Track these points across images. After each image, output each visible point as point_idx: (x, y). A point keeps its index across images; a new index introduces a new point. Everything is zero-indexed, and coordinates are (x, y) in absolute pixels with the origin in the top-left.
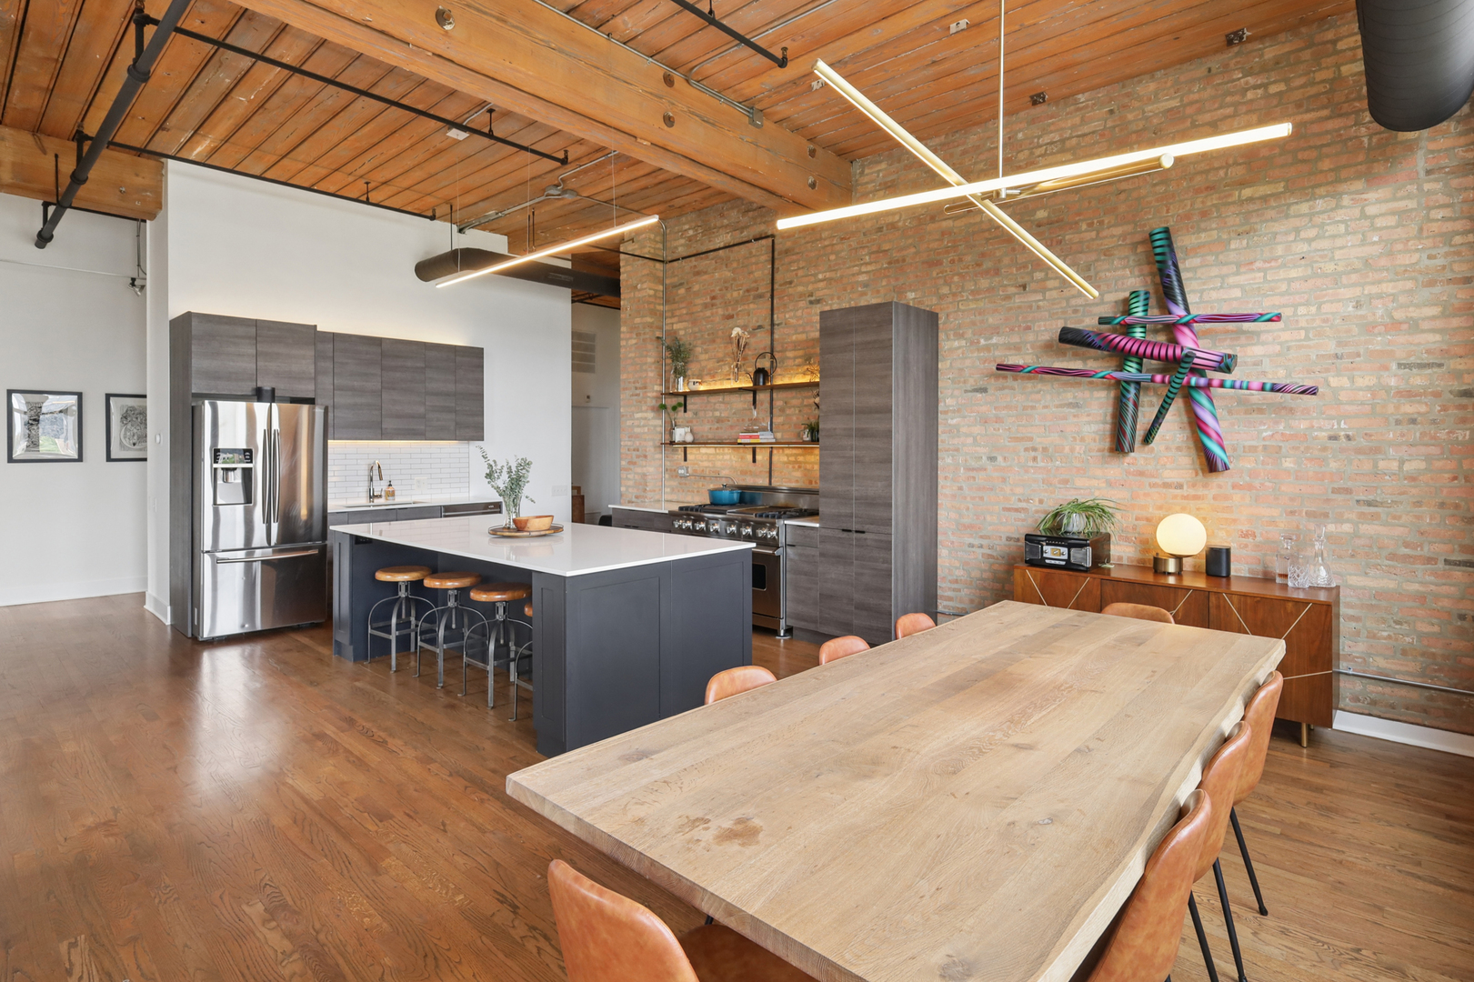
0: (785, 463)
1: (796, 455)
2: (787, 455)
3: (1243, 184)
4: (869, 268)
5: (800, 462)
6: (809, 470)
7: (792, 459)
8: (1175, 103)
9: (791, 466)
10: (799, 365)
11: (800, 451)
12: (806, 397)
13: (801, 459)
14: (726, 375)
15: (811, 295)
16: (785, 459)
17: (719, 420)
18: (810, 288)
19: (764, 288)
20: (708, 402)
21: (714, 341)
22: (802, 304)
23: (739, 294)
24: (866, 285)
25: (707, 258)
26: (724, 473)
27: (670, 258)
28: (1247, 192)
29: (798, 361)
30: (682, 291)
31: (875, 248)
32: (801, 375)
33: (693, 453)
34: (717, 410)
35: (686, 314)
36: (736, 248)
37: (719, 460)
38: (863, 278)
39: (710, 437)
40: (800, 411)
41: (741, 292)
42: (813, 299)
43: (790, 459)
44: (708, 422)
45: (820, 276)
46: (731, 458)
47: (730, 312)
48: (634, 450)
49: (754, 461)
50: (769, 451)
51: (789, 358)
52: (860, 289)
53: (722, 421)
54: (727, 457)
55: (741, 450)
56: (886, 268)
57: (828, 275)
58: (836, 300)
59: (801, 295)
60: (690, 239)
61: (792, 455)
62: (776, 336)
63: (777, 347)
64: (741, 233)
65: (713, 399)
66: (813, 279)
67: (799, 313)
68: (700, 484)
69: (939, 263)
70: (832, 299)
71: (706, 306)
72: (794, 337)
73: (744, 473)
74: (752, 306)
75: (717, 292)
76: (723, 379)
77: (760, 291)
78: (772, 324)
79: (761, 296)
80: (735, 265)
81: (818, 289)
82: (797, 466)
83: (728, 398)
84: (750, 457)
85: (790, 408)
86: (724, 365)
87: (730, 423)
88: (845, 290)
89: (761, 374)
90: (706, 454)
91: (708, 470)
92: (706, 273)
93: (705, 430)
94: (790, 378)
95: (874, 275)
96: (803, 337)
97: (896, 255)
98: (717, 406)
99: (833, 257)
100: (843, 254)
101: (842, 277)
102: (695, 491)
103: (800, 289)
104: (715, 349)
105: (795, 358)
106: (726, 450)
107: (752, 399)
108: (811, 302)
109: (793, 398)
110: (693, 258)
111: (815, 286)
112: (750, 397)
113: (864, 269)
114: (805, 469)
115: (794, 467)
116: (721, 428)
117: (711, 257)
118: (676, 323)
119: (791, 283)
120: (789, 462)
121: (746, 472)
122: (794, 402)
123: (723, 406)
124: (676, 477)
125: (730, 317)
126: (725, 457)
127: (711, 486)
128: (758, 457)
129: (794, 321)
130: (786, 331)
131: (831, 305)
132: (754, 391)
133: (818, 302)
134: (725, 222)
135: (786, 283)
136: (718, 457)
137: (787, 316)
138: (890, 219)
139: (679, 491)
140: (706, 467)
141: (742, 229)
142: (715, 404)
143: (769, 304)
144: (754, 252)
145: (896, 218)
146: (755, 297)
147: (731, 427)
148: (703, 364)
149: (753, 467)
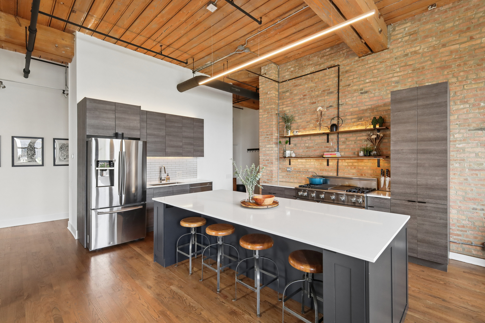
0: (346, 166)
1: (353, 163)
2: (347, 163)
4: (399, 74)
5: (355, 166)
6: (361, 169)
7: (351, 164)
9: (349, 168)
10: (354, 122)
11: (355, 161)
12: (358, 136)
13: (356, 164)
14: (312, 128)
16: (346, 164)
17: (308, 147)
18: (361, 87)
19: (334, 89)
20: (302, 140)
21: (305, 114)
22: (355, 94)
23: (319, 93)
25: (301, 79)
26: (310, 170)
27: (281, 81)
29: (353, 120)
30: (288, 94)
31: (403, 64)
32: (355, 127)
33: (293, 162)
34: (307, 143)
35: (290, 103)
36: (317, 73)
37: (308, 164)
38: (394, 79)
39: (303, 155)
40: (355, 143)
41: (320, 92)
42: (363, 91)
43: (349, 164)
44: (302, 148)
45: (367, 81)
46: (314, 164)
47: (314, 100)
48: (266, 160)
49: (328, 165)
50: (337, 161)
51: (348, 119)
52: (393, 84)
53: (310, 148)
54: (313, 163)
55: (320, 160)
56: (411, 73)
57: (372, 80)
58: (377, 91)
59: (355, 91)
60: (292, 72)
61: (350, 162)
62: (340, 110)
63: (341, 115)
64: (320, 66)
65: (305, 139)
66: (363, 82)
67: (355, 98)
68: (298, 175)
69: (449, 67)
70: (375, 91)
71: (300, 99)
72: (351, 110)
73: (322, 170)
74: (326, 97)
75: (306, 92)
76: (310, 130)
77: (331, 90)
78: (338, 105)
79: (332, 93)
80: (316, 80)
81: (366, 87)
82: (353, 167)
83: (313, 138)
84: (326, 163)
85: (349, 141)
86: (311, 124)
87: (314, 149)
88: (383, 85)
89: (334, 127)
90: (301, 162)
91: (302, 169)
92: (300, 85)
93: (301, 152)
94: (349, 128)
95: (403, 77)
96: (357, 109)
97: (417, 66)
98: (307, 141)
99: (375, 71)
100: (382, 69)
101: (381, 80)
102: (295, 178)
103: (355, 88)
104: (305, 117)
105: (352, 119)
106: (312, 160)
107: (326, 138)
108: (362, 93)
109: (351, 137)
110: (294, 80)
111: (364, 85)
113: (395, 75)
114: (359, 169)
115: (351, 168)
116: (309, 151)
117: (303, 78)
118: (285, 107)
119: (349, 85)
120: (349, 166)
121: (323, 170)
122: (351, 139)
123: (310, 142)
124: (285, 171)
125: (315, 103)
126: (311, 163)
127: (304, 175)
128: (330, 163)
129: (351, 102)
130: (346, 107)
131: (374, 93)
132: (328, 134)
133: (366, 92)
134: (311, 62)
135: (346, 86)
136: (307, 163)
137: (347, 100)
138: (413, 49)
139: (286, 177)
140: (301, 168)
141: (320, 65)
142: (306, 141)
143: (336, 96)
144: (327, 74)
145: (418, 48)
146: (328, 93)
147: (315, 150)
148: (299, 124)
149: (327, 168)
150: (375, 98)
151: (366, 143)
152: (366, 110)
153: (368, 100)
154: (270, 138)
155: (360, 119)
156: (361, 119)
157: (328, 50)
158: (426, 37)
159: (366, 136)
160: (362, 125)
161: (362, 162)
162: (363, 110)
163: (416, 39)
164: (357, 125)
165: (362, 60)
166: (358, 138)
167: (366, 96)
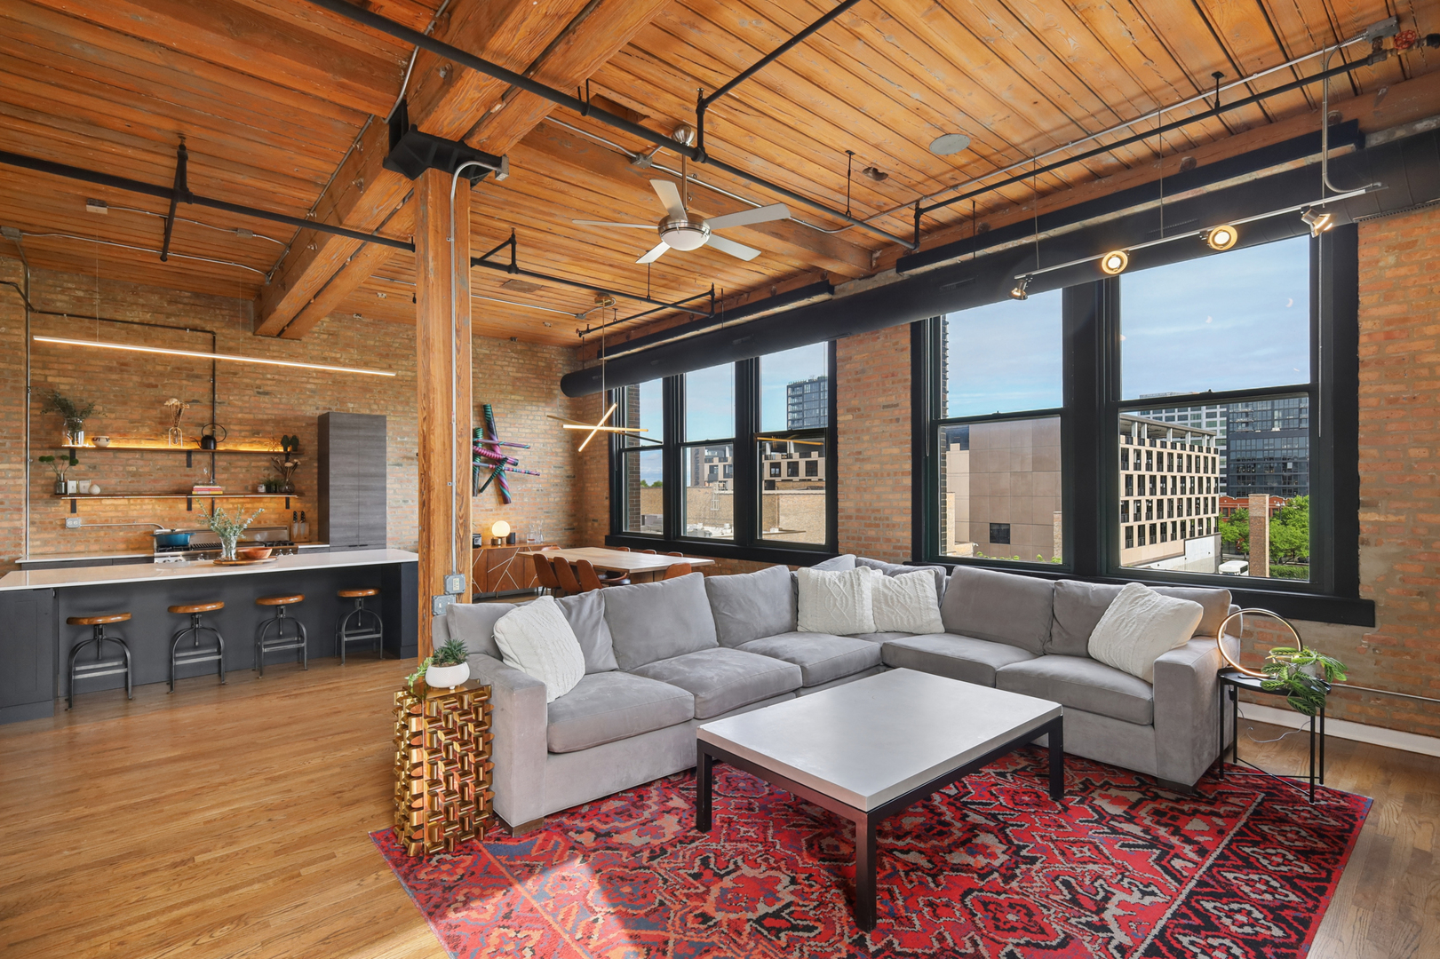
1: (244, 503)
2: (232, 503)
3: (512, 393)
4: (316, 381)
6: (257, 513)
10: (245, 437)
11: (248, 499)
12: (253, 460)
13: (249, 506)
15: (259, 387)
16: (231, 506)
17: (134, 474)
18: (258, 382)
19: (202, 370)
20: (115, 457)
21: (125, 403)
22: (248, 392)
23: (166, 369)
24: (312, 391)
26: (141, 522)
27: (39, 308)
28: (513, 397)
29: (243, 434)
32: (247, 444)
33: (83, 506)
34: (131, 465)
35: (74, 370)
36: (160, 328)
37: (134, 510)
38: (309, 386)
39: (120, 489)
40: (249, 470)
41: (169, 368)
42: (261, 390)
44: (116, 475)
45: (269, 376)
46: (153, 509)
47: (152, 380)
49: (189, 508)
50: (210, 501)
51: (234, 430)
53: (140, 476)
54: (150, 507)
55: (170, 501)
56: (330, 384)
57: (277, 377)
58: (284, 396)
59: (248, 386)
60: (79, 299)
61: (237, 503)
62: (217, 411)
63: (218, 420)
65: (124, 456)
66: (261, 376)
67: (246, 398)
68: (102, 533)
69: (371, 391)
70: (281, 394)
71: (110, 369)
72: (240, 416)
73: (174, 520)
74: (185, 382)
75: (129, 359)
76: (141, 439)
77: (195, 372)
78: (213, 401)
79: (197, 377)
81: (267, 385)
82: (243, 511)
83: (149, 456)
84: (183, 506)
85: (236, 467)
86: (143, 426)
87: (152, 477)
88: (294, 390)
89: (207, 442)
91: (114, 520)
93: (113, 482)
94: (236, 445)
95: (320, 387)
96: (251, 416)
98: (131, 462)
101: (291, 381)
102: (92, 541)
103: (247, 381)
104: (127, 410)
105: (240, 431)
106: (147, 501)
108: (259, 393)
109: (239, 460)
110: (87, 320)
111: (264, 382)
112: (184, 457)
113: (311, 380)
116: (138, 481)
117: (119, 326)
118: (54, 376)
119: (235, 374)
121: (177, 519)
122: (240, 463)
123: (141, 463)
124: (55, 529)
125: (156, 386)
126: (144, 507)
127: (121, 533)
128: (194, 506)
129: (240, 403)
130: (229, 409)
131: (280, 399)
132: (189, 453)
133: (266, 393)
134: (141, 301)
135: (229, 373)
136: (132, 507)
137: (231, 398)
138: (334, 355)
139: (59, 543)
140: (112, 517)
141: (169, 315)
142: (128, 459)
143: (209, 385)
144: (186, 338)
145: (339, 355)
146: (188, 376)
147: (155, 481)
148: (105, 422)
149: (187, 514)
150: (281, 406)
151: (266, 472)
152: (267, 421)
153: (269, 406)
154: (8, 444)
155: (255, 433)
156: (258, 433)
157: (187, 294)
158: (348, 345)
159: (267, 461)
160: (260, 443)
161: (260, 502)
162: (261, 420)
163: (336, 344)
164: (252, 442)
165: (260, 341)
166: (253, 464)
167: (266, 399)
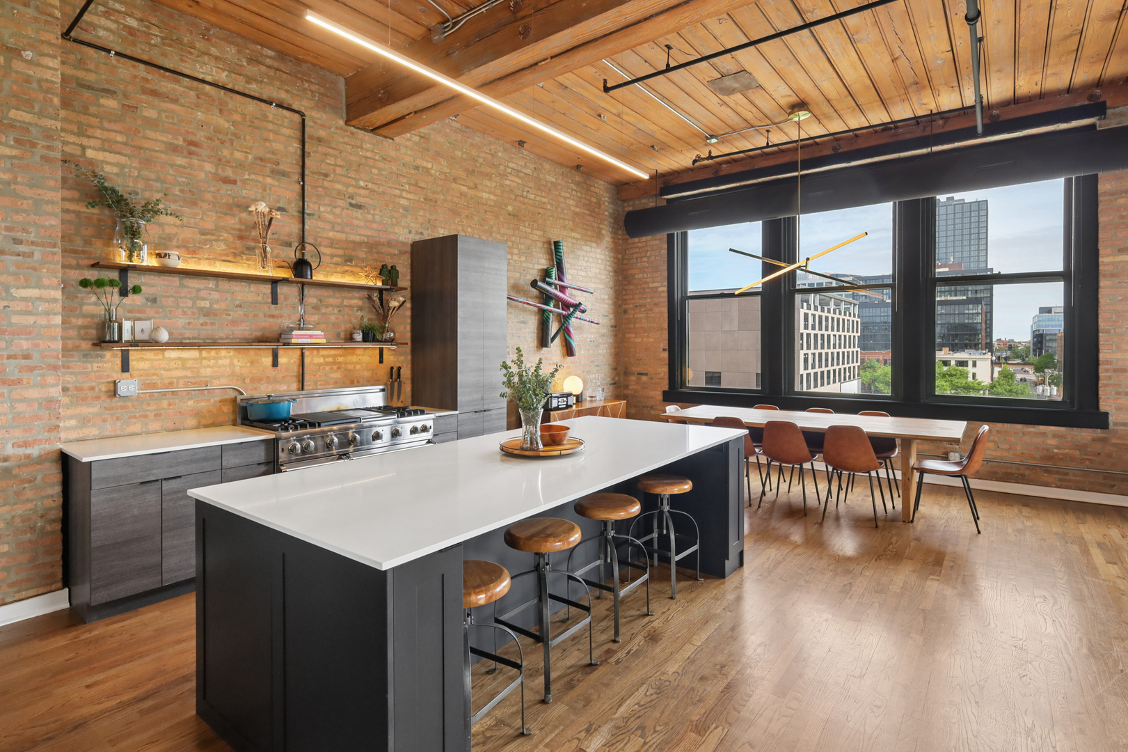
0: (320, 365)
1: (334, 356)
2: (324, 357)
3: (572, 230)
4: (409, 196)
5: (340, 363)
6: (350, 370)
7: (331, 360)
8: (554, 180)
9: (328, 368)
10: (337, 264)
11: (340, 352)
12: (345, 298)
13: (341, 359)
14: (221, 255)
15: (351, 197)
16: (322, 360)
17: (207, 313)
18: (351, 190)
19: (290, 164)
20: (182, 286)
21: (194, 204)
22: (340, 202)
23: (247, 157)
24: (406, 209)
25: (178, 82)
26: (216, 384)
28: (573, 234)
29: (336, 259)
30: (110, 103)
31: (413, 182)
32: (340, 275)
33: (138, 358)
34: (204, 299)
35: (125, 144)
36: (238, 96)
37: (209, 366)
38: (403, 202)
39: (187, 335)
40: (340, 311)
41: (250, 156)
42: (353, 202)
43: (327, 360)
44: (184, 313)
45: (362, 183)
46: (232, 364)
47: (229, 173)
49: (275, 363)
50: (299, 352)
51: (330, 255)
52: (401, 211)
53: (215, 315)
54: (227, 362)
55: (252, 353)
56: (422, 202)
57: (370, 185)
58: (377, 212)
59: (340, 194)
60: (131, 31)
61: (328, 356)
62: (307, 226)
64: (248, 82)
65: (194, 283)
66: (354, 183)
67: (338, 211)
68: (165, 403)
69: (459, 214)
70: (374, 210)
71: (174, 149)
72: (331, 234)
73: (256, 380)
74: (269, 180)
75: (200, 136)
76: (215, 259)
77: (281, 167)
78: (303, 212)
79: (284, 174)
80: (237, 117)
81: (360, 195)
82: (335, 367)
83: (225, 285)
84: (268, 360)
85: (327, 306)
86: (217, 240)
87: (230, 318)
88: (387, 206)
89: (301, 267)
90: (179, 359)
91: (181, 382)
92: (175, 101)
94: (327, 276)
95: (413, 204)
96: (342, 236)
97: (431, 196)
98: (203, 294)
99: (375, 171)
100: (384, 173)
101: (384, 193)
102: (151, 415)
103: (339, 187)
104: (196, 214)
105: (332, 256)
106: (223, 353)
107: (269, 291)
108: (351, 205)
109: (329, 297)
110: (142, 66)
111: (357, 191)
112: (267, 289)
113: (404, 194)
114: (346, 370)
115: (331, 369)
116: (213, 324)
117: (185, 84)
118: (94, 149)
119: (326, 175)
120: (327, 364)
121: (260, 380)
122: (331, 301)
123: (215, 295)
124: (98, 398)
125: (234, 182)
126: (220, 362)
127: (190, 403)
128: (282, 360)
129: (331, 217)
130: (320, 224)
131: (373, 215)
132: (274, 282)
133: (359, 207)
134: (214, 51)
135: (320, 174)
136: (205, 362)
137: (322, 209)
138: (425, 164)
139: (104, 421)
140: (178, 378)
141: (249, 80)
142: (199, 290)
143: (297, 188)
144: (271, 117)
145: (429, 166)
146: (273, 171)
147: (234, 323)
148: (168, 230)
149: (272, 372)
150: (374, 226)
151: (359, 314)
152: (360, 244)
153: (362, 224)
154: (37, 256)
155: (348, 260)
156: (351, 261)
157: (270, 53)
158: (438, 154)
159: (360, 299)
160: (353, 273)
161: (353, 354)
162: (354, 242)
163: (428, 150)
164: (344, 272)
165: (352, 133)
166: (346, 302)
167: (358, 213)
